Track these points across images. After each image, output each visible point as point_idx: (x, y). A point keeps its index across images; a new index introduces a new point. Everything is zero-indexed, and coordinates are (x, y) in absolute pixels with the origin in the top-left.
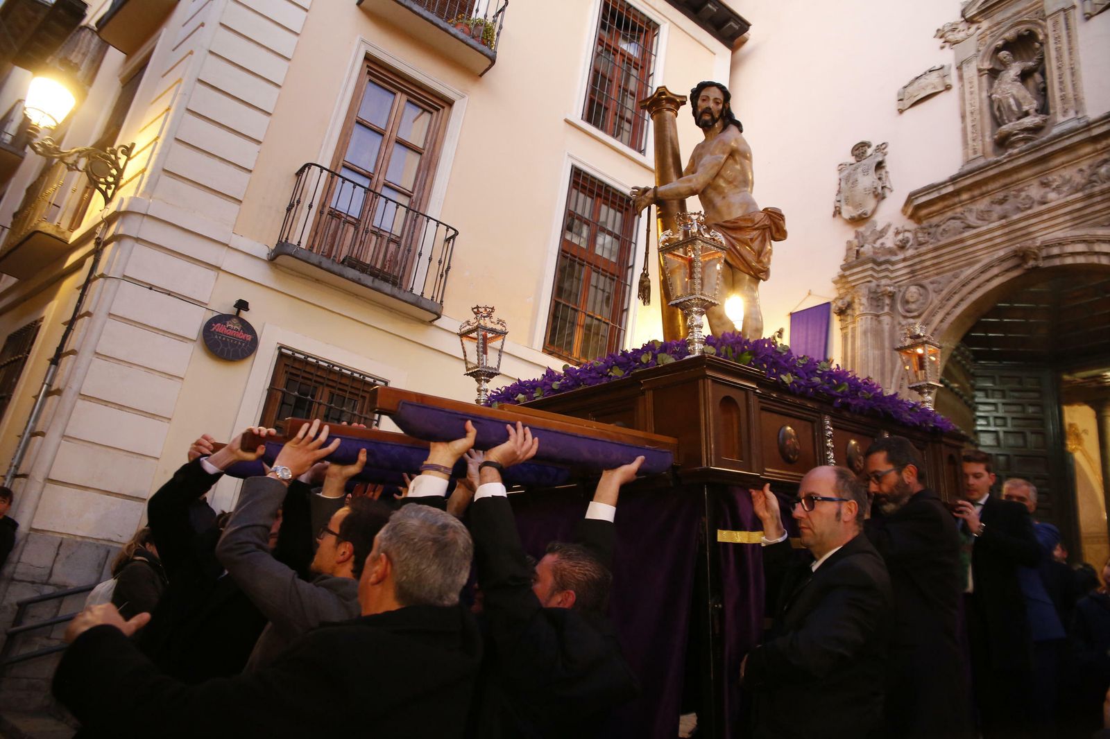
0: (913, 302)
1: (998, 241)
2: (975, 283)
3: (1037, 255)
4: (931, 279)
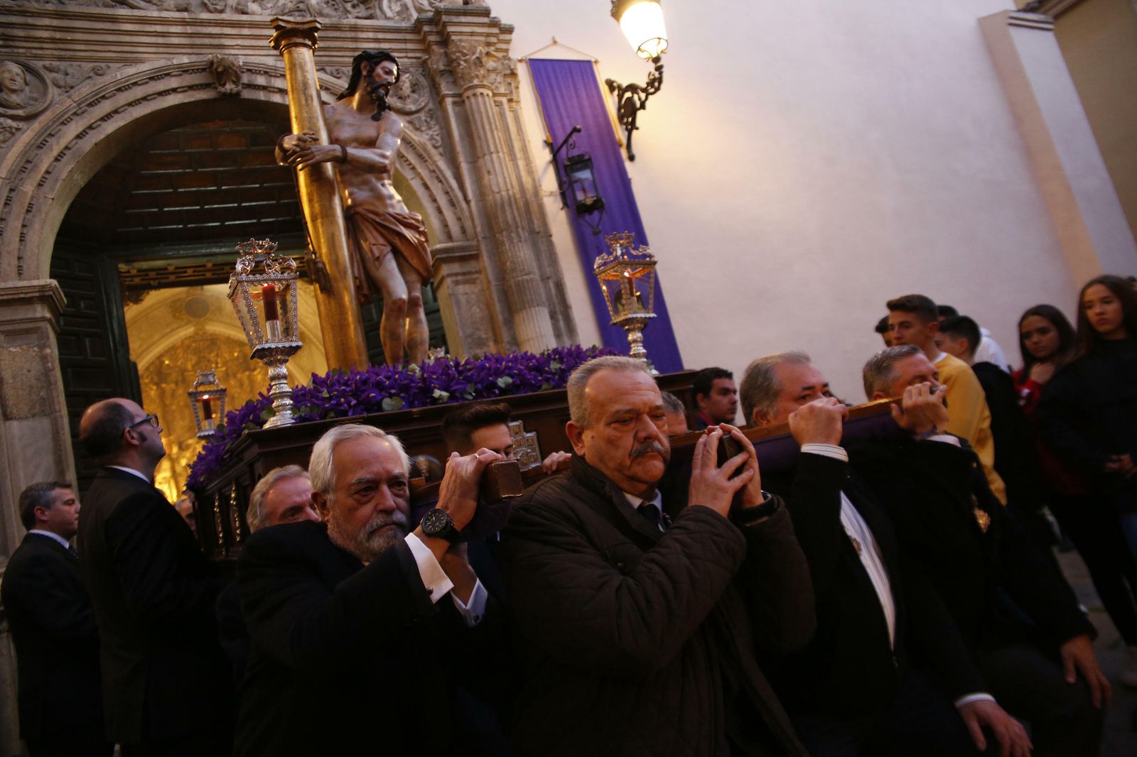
0: (14, 91)
1: (175, 40)
2: (139, 92)
3: (238, 78)
4: (47, 63)
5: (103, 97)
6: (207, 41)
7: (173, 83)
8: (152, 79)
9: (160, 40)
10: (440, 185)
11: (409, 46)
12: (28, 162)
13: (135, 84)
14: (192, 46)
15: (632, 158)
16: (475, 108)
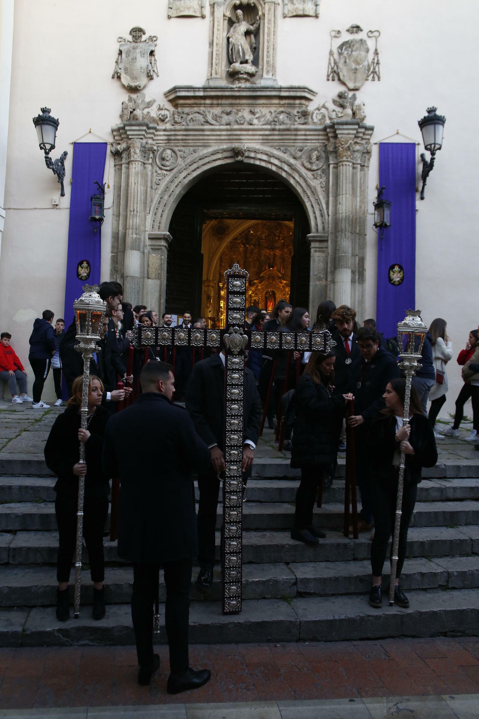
0: (167, 161)
1: (223, 137)
2: (207, 160)
3: (243, 154)
4: (179, 148)
5: (195, 162)
6: (235, 137)
7: (219, 156)
8: (212, 154)
9: (218, 138)
10: (318, 206)
11: (321, 137)
12: (167, 188)
13: (206, 157)
14: (229, 140)
15: (422, 198)
16: (341, 171)
